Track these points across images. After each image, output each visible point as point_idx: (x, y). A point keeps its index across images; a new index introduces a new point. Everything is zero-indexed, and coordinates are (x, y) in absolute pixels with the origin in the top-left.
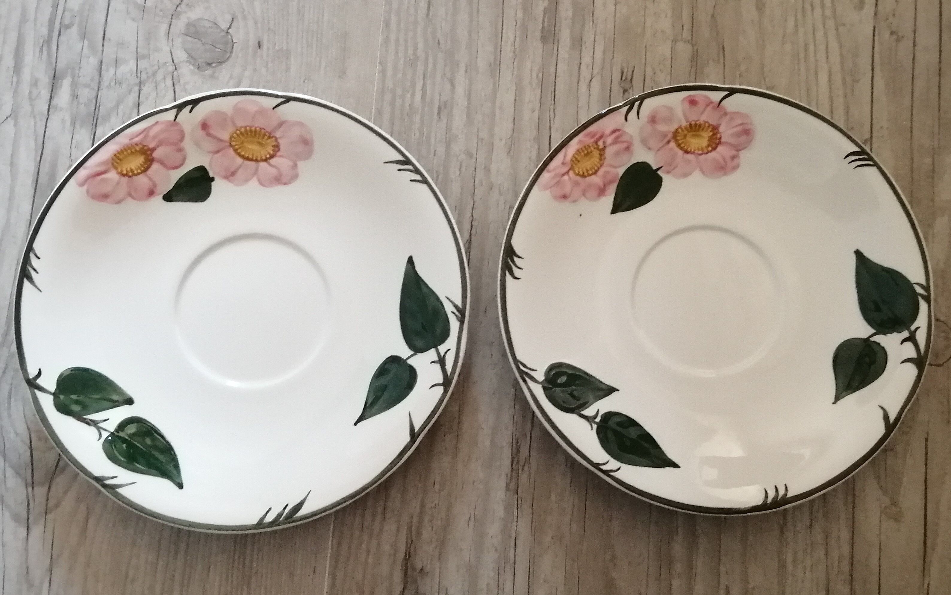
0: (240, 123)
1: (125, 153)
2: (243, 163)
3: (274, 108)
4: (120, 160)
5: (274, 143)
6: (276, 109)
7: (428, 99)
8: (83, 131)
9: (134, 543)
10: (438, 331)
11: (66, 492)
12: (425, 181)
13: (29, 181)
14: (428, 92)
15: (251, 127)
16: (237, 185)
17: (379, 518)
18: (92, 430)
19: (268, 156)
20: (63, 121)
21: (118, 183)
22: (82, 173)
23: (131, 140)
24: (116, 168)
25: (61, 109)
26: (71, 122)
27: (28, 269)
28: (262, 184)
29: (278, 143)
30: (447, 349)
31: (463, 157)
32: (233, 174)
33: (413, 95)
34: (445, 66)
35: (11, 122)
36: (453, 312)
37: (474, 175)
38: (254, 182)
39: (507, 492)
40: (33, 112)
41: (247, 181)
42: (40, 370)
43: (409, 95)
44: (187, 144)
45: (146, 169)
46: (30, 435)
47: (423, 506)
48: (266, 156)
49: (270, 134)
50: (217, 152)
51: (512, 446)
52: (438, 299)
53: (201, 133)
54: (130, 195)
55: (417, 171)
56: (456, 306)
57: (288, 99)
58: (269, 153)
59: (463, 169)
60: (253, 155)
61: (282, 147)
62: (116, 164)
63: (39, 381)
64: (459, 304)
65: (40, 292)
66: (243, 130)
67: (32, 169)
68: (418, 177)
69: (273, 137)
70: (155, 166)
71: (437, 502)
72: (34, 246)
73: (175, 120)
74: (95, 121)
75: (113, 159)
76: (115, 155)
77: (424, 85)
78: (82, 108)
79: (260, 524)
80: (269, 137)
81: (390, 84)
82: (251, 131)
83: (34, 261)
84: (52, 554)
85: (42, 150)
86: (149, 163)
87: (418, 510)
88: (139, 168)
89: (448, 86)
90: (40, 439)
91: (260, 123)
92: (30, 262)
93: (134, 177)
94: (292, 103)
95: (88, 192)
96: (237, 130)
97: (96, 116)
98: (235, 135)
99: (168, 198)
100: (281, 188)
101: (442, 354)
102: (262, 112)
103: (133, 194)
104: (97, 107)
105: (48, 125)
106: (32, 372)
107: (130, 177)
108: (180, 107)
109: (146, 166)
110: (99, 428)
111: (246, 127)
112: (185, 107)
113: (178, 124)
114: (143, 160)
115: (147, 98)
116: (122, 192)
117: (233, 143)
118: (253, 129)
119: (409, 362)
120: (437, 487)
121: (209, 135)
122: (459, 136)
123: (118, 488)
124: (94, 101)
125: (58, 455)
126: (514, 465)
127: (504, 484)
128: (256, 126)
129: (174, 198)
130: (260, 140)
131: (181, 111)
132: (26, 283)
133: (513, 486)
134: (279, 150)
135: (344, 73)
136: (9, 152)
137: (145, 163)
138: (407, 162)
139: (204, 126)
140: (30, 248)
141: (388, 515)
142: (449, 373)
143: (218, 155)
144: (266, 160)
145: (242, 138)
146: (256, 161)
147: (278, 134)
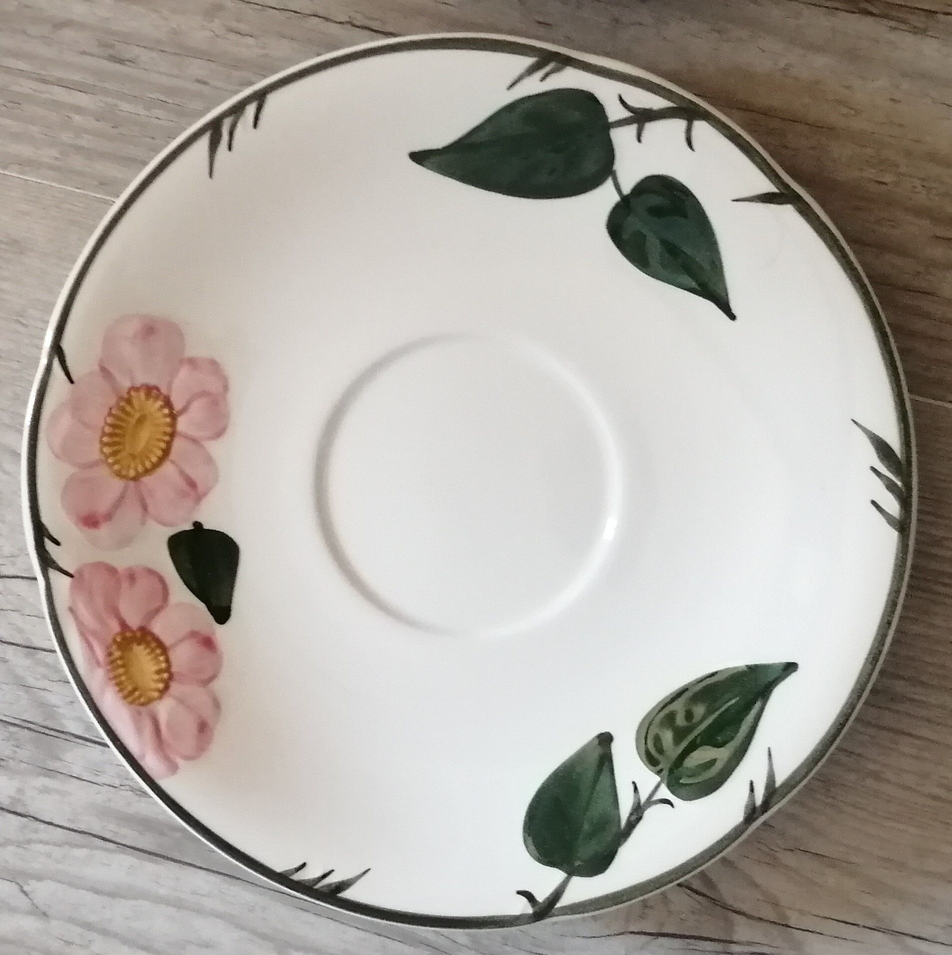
0: (93, 452)
1: (123, 678)
2: (173, 462)
3: (72, 382)
4: (135, 689)
5: (142, 395)
6: (74, 378)
7: (90, 80)
8: (68, 756)
9: (876, 776)
10: (576, 116)
11: (755, 885)
12: (260, 97)
13: (151, 868)
14: (77, 77)
15: (104, 434)
16: (216, 480)
17: (926, 304)
18: (651, 814)
19: (166, 411)
20: (45, 790)
21: (181, 701)
22: (152, 763)
23: (98, 663)
24: (150, 701)
25: (20, 791)
26: (45, 776)
27: (322, 887)
28: (219, 433)
29: (143, 385)
30: (619, 102)
31: (216, 24)
32: (192, 484)
33: (79, 110)
34: (24, 32)
35: (32, 886)
36: (543, 79)
37: (260, 7)
38: (215, 448)
39: (927, 33)
40: (19, 845)
41: (209, 461)
42: (519, 893)
43: (77, 119)
44: (122, 560)
45: (160, 644)
46: (632, 933)
47: (920, 212)
48: (165, 416)
49: (121, 398)
50: (145, 508)
51: (837, 9)
52: (510, 108)
53: (104, 531)
54: (206, 682)
55: (237, 110)
56: (531, 70)
57: (57, 350)
58: (162, 407)
59: (243, 27)
60: (159, 440)
61: (152, 381)
62: (142, 700)
63: (541, 897)
64: (528, 61)
65: (370, 872)
66: (107, 450)
67: (127, 860)
68: (251, 109)
69: (129, 393)
70: (158, 628)
71: (918, 183)
72: (279, 869)
73: (71, 576)
74: (52, 733)
75: (131, 703)
76: (125, 697)
77: (61, 84)
78: (23, 754)
79: (902, 526)
80: (129, 401)
81: (47, 154)
82: (111, 435)
83: (309, 874)
84: (864, 927)
85: (95, 836)
86: (149, 638)
87: (926, 223)
88: (156, 658)
89: (68, 34)
90: (642, 917)
91: (97, 416)
92: (309, 881)
93: (173, 670)
94: (66, 344)
95: (188, 758)
96: (106, 462)
97: (43, 730)
98: (116, 467)
99: (222, 614)
100: (233, 396)
101: (626, 114)
102: (76, 406)
103: (205, 676)
104: (26, 725)
105: (47, 820)
106: (522, 907)
107: (171, 677)
108: (47, 562)
109: (154, 645)
110: (650, 802)
111: (104, 444)
112: (47, 551)
113: (80, 572)
114: (142, 647)
115: (20, 631)
116: (198, 695)
117: (132, 473)
118: (108, 430)
119: (627, 189)
120: (888, 178)
121: (109, 517)
122: (174, 26)
123: (774, 782)
124: (12, 729)
125: (679, 888)
126: (875, 11)
127: (909, 38)
128: (102, 424)
129: (224, 604)
130: (133, 421)
131: (54, 562)
132: (348, 894)
133: (918, 20)
134: (157, 389)
135: (16, 242)
136: (89, 897)
137: (148, 645)
138: (215, 127)
139: (91, 521)
140: (283, 878)
141: (924, 285)
142: (669, 104)
143: (151, 508)
144: (173, 417)
145: (124, 454)
146: (172, 435)
147: (126, 384)
